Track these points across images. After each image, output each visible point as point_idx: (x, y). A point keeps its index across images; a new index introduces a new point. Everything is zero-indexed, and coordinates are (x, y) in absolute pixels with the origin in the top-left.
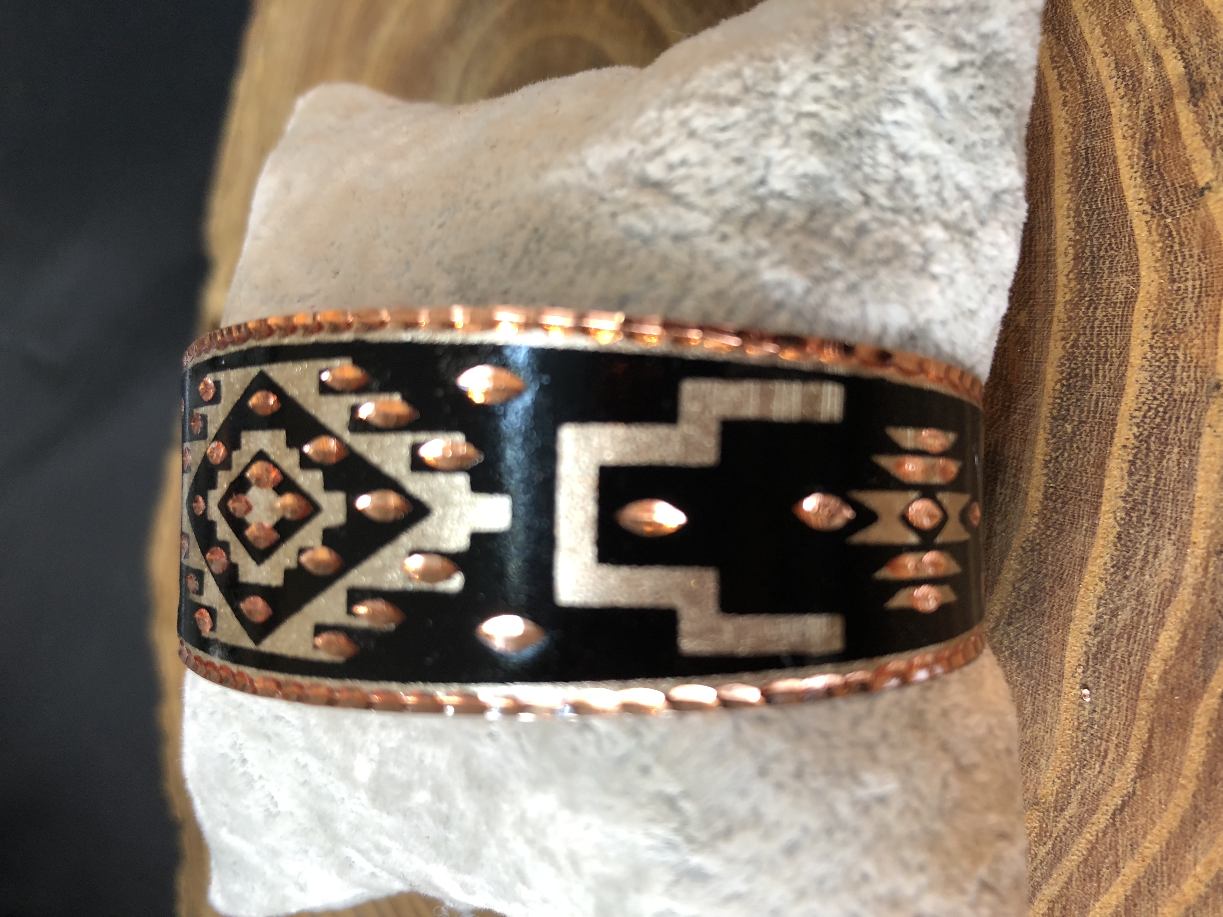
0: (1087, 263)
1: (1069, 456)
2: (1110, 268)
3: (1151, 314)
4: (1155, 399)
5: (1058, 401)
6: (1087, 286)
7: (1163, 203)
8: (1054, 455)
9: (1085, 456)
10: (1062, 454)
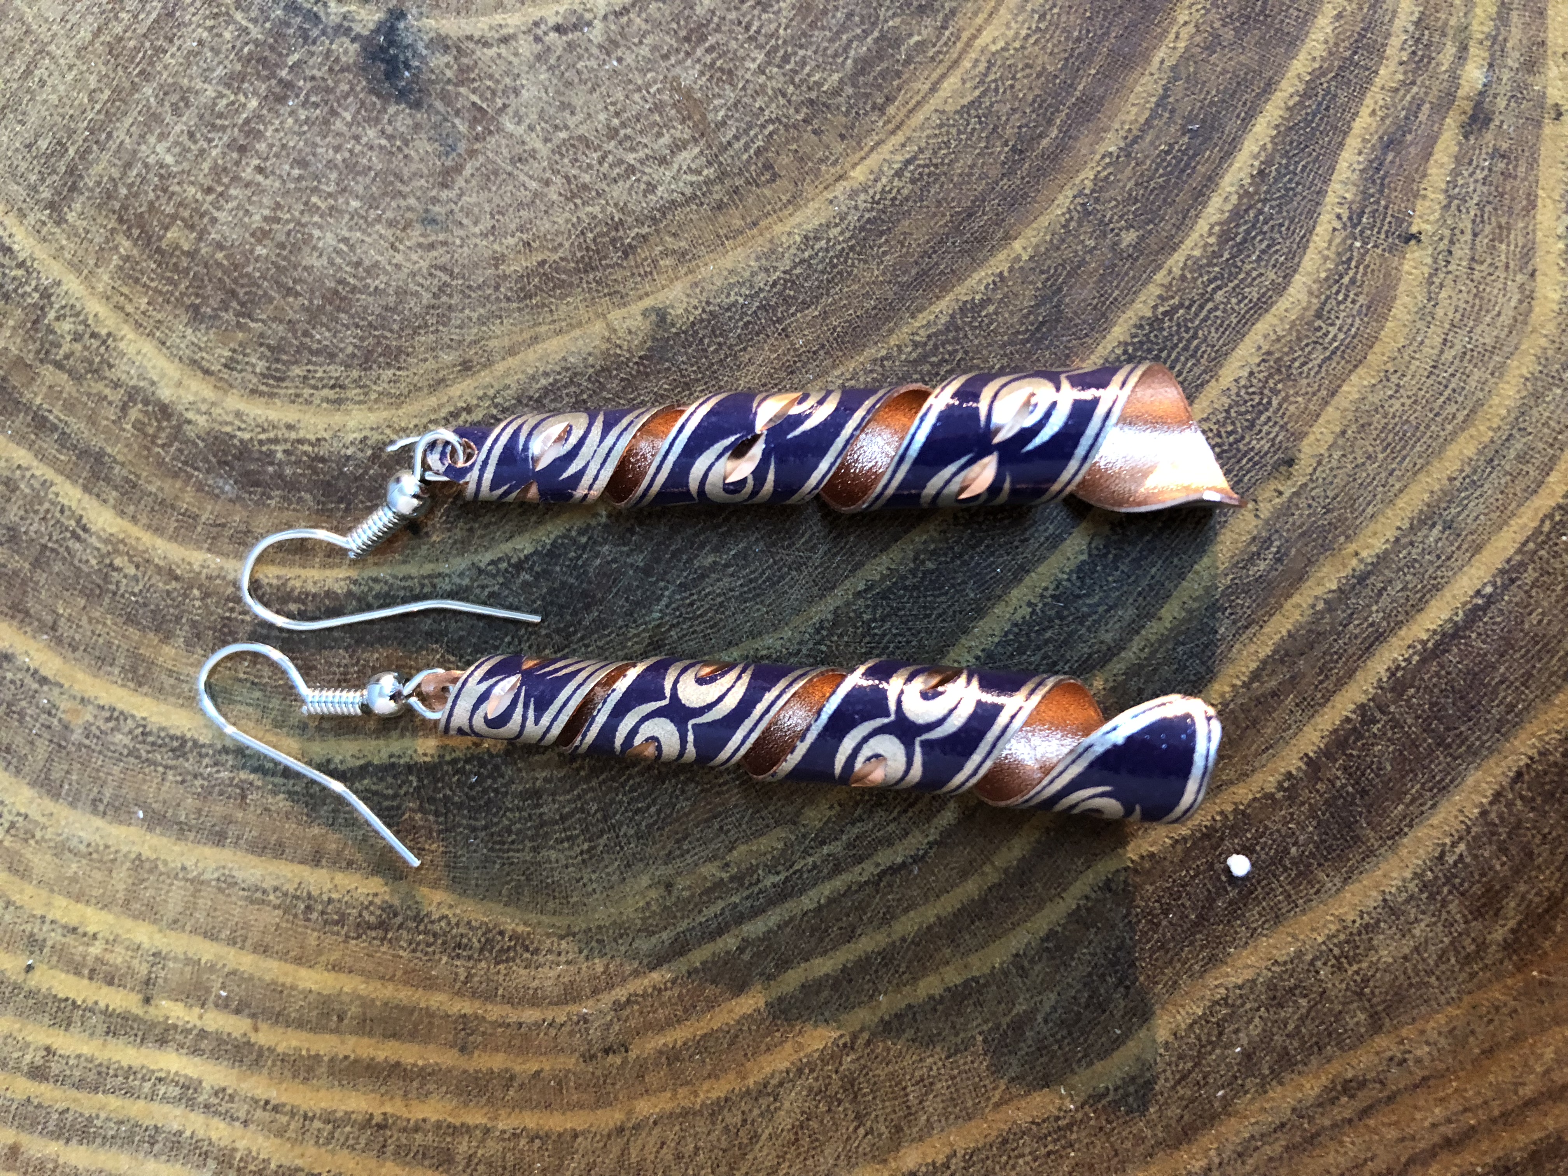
0: (1243, 228)
2: (1263, 252)
3: (1274, 337)
6: (1226, 255)
7: (1364, 220)
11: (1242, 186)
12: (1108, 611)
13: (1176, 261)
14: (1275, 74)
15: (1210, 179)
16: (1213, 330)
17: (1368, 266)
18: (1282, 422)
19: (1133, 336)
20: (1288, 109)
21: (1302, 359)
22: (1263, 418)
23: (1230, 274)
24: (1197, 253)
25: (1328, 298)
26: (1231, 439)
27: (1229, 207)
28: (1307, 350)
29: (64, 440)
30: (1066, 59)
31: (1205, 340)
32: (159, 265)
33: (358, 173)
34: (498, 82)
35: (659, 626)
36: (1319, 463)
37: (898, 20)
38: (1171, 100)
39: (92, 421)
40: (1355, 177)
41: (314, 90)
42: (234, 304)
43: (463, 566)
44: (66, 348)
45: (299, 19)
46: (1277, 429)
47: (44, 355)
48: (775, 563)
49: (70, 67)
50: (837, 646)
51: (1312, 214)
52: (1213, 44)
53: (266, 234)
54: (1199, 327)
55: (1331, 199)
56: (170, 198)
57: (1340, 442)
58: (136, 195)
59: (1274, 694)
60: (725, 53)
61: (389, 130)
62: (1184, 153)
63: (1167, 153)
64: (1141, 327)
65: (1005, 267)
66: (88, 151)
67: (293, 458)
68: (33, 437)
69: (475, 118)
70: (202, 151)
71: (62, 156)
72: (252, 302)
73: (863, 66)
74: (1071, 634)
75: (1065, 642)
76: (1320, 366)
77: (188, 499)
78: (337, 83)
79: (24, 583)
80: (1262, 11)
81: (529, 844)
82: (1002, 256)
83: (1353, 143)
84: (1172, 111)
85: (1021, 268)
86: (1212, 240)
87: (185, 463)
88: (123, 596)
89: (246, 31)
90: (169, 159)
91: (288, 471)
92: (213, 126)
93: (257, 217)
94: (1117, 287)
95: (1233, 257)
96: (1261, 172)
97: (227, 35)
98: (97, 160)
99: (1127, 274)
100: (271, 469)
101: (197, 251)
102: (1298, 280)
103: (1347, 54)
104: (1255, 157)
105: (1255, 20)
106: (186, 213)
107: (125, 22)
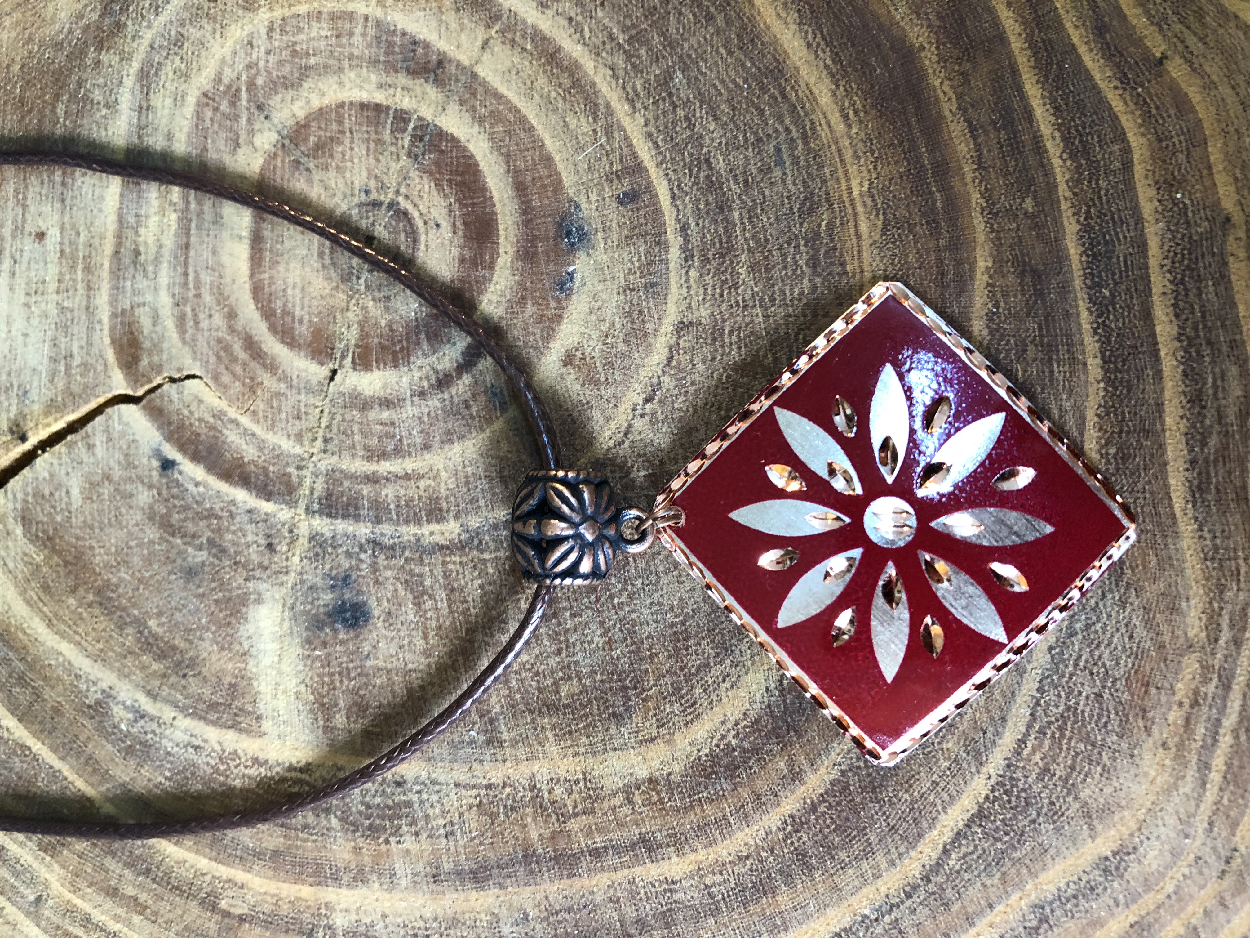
0: (1077, 142)
1: (1115, 316)
2: (1100, 141)
3: (1150, 173)
4: (1178, 244)
5: (1088, 271)
6: (1083, 162)
7: (1130, 76)
8: (1100, 321)
9: (1129, 313)
10: (1108, 317)
11: (1054, 124)
12: (1223, 380)
13: (1063, 190)
14: (1010, 60)
15: (1035, 137)
16: (1117, 202)
17: (1156, 95)
18: (1201, 207)
19: (1083, 245)
20: (1034, 68)
21: (1176, 168)
22: (1190, 214)
23: (1095, 168)
24: (1068, 176)
25: (1155, 128)
26: (1187, 240)
27: (1058, 140)
28: (1173, 162)
29: (617, 849)
30: (905, 158)
31: (1119, 210)
32: (573, 714)
33: (624, 566)
34: (646, 454)
36: (1241, 205)
37: (805, 225)
38: (975, 123)
39: (621, 825)
40: (1102, 62)
42: (631, 692)
44: (569, 802)
46: (1202, 212)
47: (563, 818)
49: (428, 666)
51: (1102, 102)
52: (965, 77)
53: (609, 643)
54: (1109, 208)
55: (1102, 85)
56: (544, 676)
57: (1240, 184)
58: (526, 692)
60: (740, 327)
62: (1009, 139)
63: (1001, 147)
64: (1081, 237)
65: (985, 278)
67: (742, 736)
68: (599, 864)
69: (653, 482)
72: (638, 682)
73: (813, 263)
74: (1218, 411)
75: (1220, 417)
76: (1189, 162)
77: (711, 811)
80: (971, 41)
81: (1070, 799)
82: (978, 276)
83: (1082, 50)
84: (982, 127)
85: (995, 271)
86: (1068, 163)
87: (690, 796)
88: (729, 896)
89: (497, 559)
91: (746, 745)
93: (597, 639)
94: (1049, 232)
95: (1087, 160)
96: (1055, 108)
97: (491, 570)
99: (1047, 221)
100: (736, 753)
101: (584, 685)
102: (1130, 136)
103: (1033, 15)
104: (1045, 105)
105: (972, 47)
106: (560, 674)
107: (434, 616)
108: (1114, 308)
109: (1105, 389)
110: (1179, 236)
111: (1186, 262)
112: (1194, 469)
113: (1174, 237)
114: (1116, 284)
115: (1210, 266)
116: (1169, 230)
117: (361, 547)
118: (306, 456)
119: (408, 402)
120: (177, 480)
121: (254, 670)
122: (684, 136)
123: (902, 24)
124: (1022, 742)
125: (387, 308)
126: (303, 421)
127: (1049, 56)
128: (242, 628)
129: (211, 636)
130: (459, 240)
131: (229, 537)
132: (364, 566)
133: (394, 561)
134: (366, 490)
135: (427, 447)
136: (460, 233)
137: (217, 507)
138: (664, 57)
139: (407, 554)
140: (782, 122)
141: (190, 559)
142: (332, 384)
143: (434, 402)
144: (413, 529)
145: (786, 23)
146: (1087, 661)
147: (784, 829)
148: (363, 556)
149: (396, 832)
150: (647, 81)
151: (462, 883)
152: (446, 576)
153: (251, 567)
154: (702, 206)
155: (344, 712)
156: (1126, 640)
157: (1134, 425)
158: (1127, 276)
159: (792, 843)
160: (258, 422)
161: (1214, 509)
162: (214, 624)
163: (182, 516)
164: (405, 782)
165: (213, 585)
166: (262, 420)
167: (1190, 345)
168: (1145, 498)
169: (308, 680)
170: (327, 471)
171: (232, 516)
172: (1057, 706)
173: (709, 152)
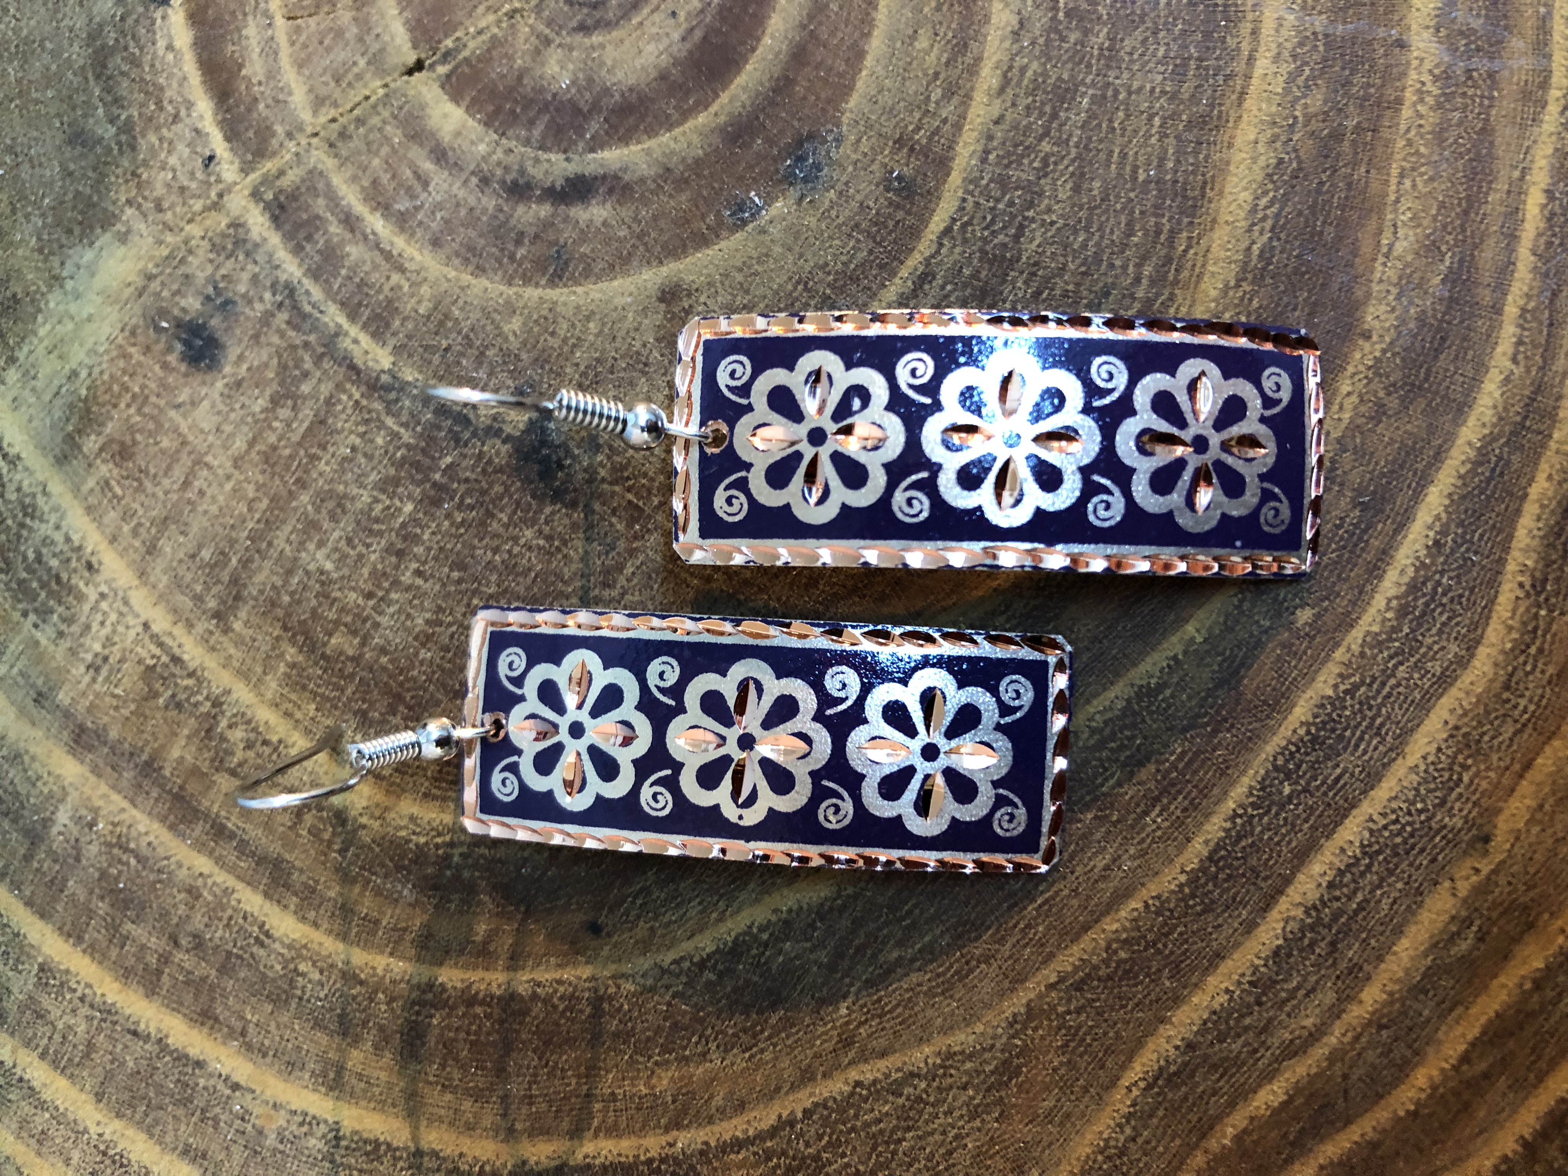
11: (1418, 558)
12: (1307, 995)
13: (1355, 637)
14: (1445, 442)
15: (1384, 552)
16: (1397, 706)
18: (1474, 798)
19: (1315, 716)
20: (1460, 477)
21: (1492, 733)
22: (1454, 795)
23: (1411, 648)
24: (1376, 629)
25: (1515, 669)
26: (1423, 817)
27: (1406, 579)
28: (1496, 723)
29: (243, 849)
31: (1389, 717)
32: (325, 671)
33: (518, 575)
34: (652, 480)
35: (847, 1023)
36: (1517, 839)
38: (1339, 472)
40: (1536, 542)
41: (468, 492)
42: (401, 708)
43: (646, 966)
44: (239, 755)
45: (449, 422)
46: (1470, 805)
47: (219, 763)
48: (962, 956)
49: (228, 477)
50: (1033, 1039)
52: (1380, 412)
53: (429, 637)
54: (1383, 704)
55: (1511, 567)
56: (332, 604)
57: (1539, 816)
58: (299, 602)
59: (1486, 1076)
61: (547, 529)
62: (1356, 526)
64: (1322, 706)
65: (1179, 649)
66: (250, 560)
67: (470, 861)
68: (212, 844)
69: (632, 516)
70: (361, 556)
71: (226, 565)
72: (419, 704)
74: (1270, 1021)
75: (1265, 1029)
76: (1511, 740)
77: (367, 905)
78: (491, 485)
79: (212, 989)
80: (1426, 379)
82: (1174, 639)
83: (1530, 509)
84: (1342, 484)
85: (1196, 651)
87: (362, 868)
88: (309, 1001)
89: (396, 435)
90: (329, 566)
91: (466, 874)
92: (370, 531)
93: (420, 621)
94: (1295, 667)
95: (1413, 631)
96: (1436, 543)
97: (380, 441)
98: (260, 568)
99: (1305, 653)
100: (448, 873)
101: (362, 655)
102: (1482, 651)
103: (1518, 419)
104: (1430, 528)
105: (1420, 388)
106: (349, 619)
107: (279, 431)
108: (1277, 814)
109: (1181, 886)
110: (1419, 806)
111: (1398, 840)
112: (1184, 1053)
113: (1413, 803)
114: (1305, 790)
115: (1418, 868)
116: (1417, 790)
117: (274, 286)
118: (309, 130)
119: (464, 176)
120: (153, 23)
121: (52, 305)
122: (1024, 176)
123: (1375, 288)
124: (738, 1145)
125: (538, 52)
126: (339, 90)
127: (1489, 480)
128: (79, 248)
129: (40, 224)
130: (681, 50)
131: (153, 138)
132: (258, 306)
133: (292, 333)
134: (335, 228)
135: (436, 243)
136: (688, 45)
137: (168, 94)
138: (1089, 66)
139: (312, 338)
140: (1139, 266)
141: (91, 121)
142: (406, 78)
143: (490, 203)
144: (342, 320)
145: (1254, 160)
146: (881, 1132)
147: (424, 992)
148: (268, 296)
149: (44, 613)
150: (1045, 74)
151: (63, 728)
152: (329, 402)
153: (147, 193)
154: (966, 272)
155: (101, 440)
156: (942, 1151)
157: (1172, 953)
158: (1325, 794)
159: (418, 1013)
160: (293, 43)
161: (1161, 1113)
162: (54, 215)
163: (125, 68)
164: (98, 571)
165: (90, 174)
166: (298, 45)
167: (1312, 928)
168: (1105, 1034)
169: (96, 370)
170: (315, 168)
171: (176, 118)
172: (807, 1145)
173: (1033, 220)
